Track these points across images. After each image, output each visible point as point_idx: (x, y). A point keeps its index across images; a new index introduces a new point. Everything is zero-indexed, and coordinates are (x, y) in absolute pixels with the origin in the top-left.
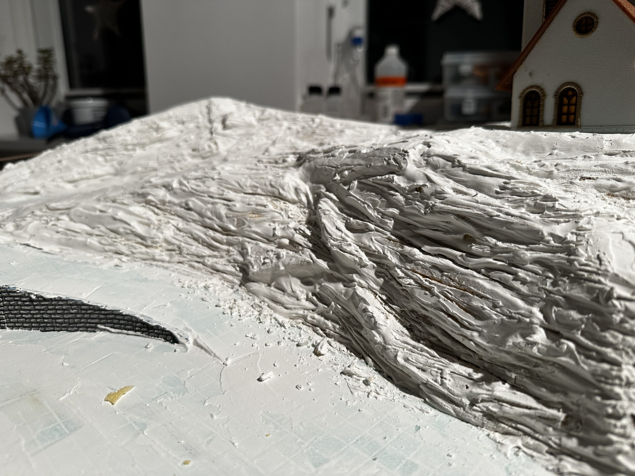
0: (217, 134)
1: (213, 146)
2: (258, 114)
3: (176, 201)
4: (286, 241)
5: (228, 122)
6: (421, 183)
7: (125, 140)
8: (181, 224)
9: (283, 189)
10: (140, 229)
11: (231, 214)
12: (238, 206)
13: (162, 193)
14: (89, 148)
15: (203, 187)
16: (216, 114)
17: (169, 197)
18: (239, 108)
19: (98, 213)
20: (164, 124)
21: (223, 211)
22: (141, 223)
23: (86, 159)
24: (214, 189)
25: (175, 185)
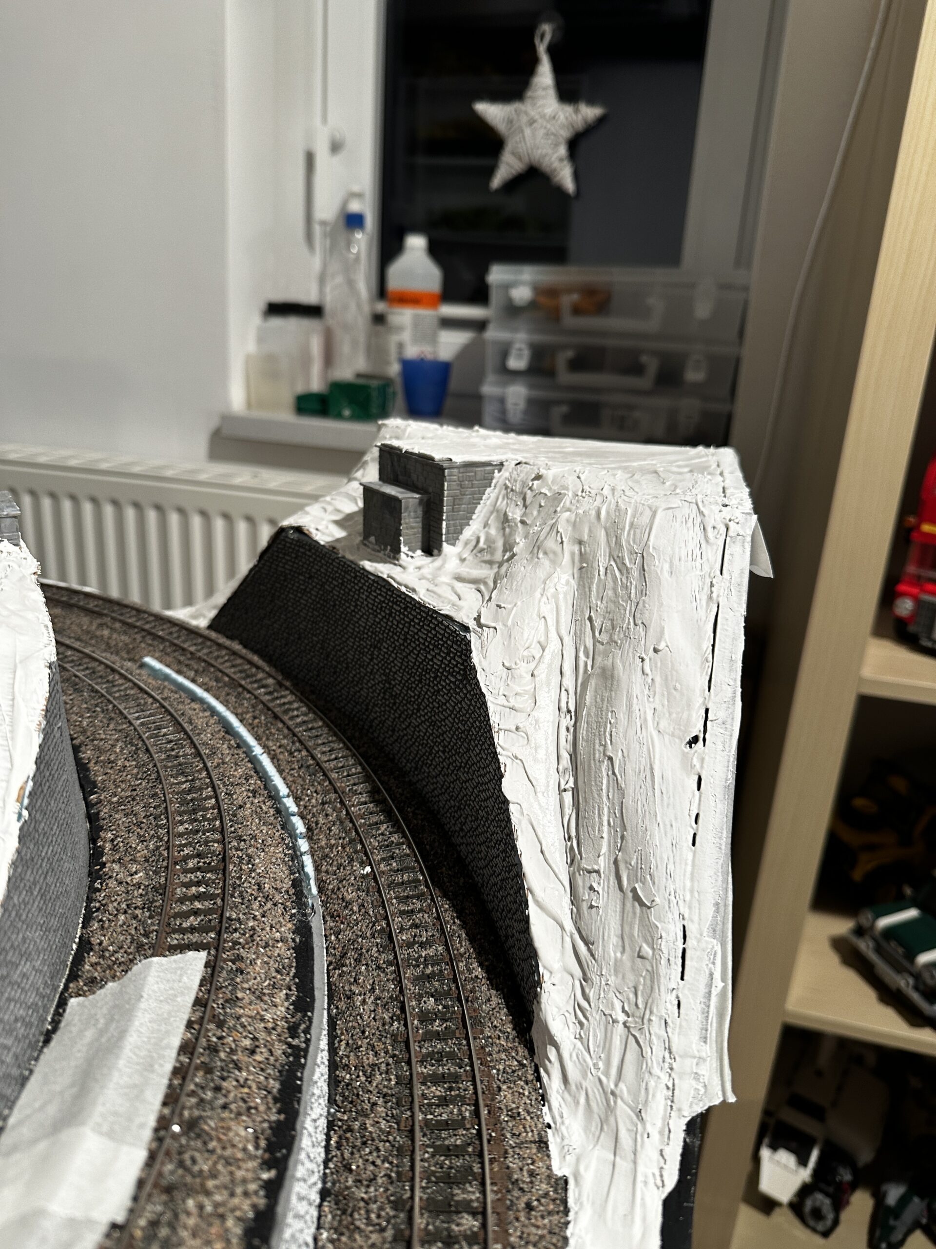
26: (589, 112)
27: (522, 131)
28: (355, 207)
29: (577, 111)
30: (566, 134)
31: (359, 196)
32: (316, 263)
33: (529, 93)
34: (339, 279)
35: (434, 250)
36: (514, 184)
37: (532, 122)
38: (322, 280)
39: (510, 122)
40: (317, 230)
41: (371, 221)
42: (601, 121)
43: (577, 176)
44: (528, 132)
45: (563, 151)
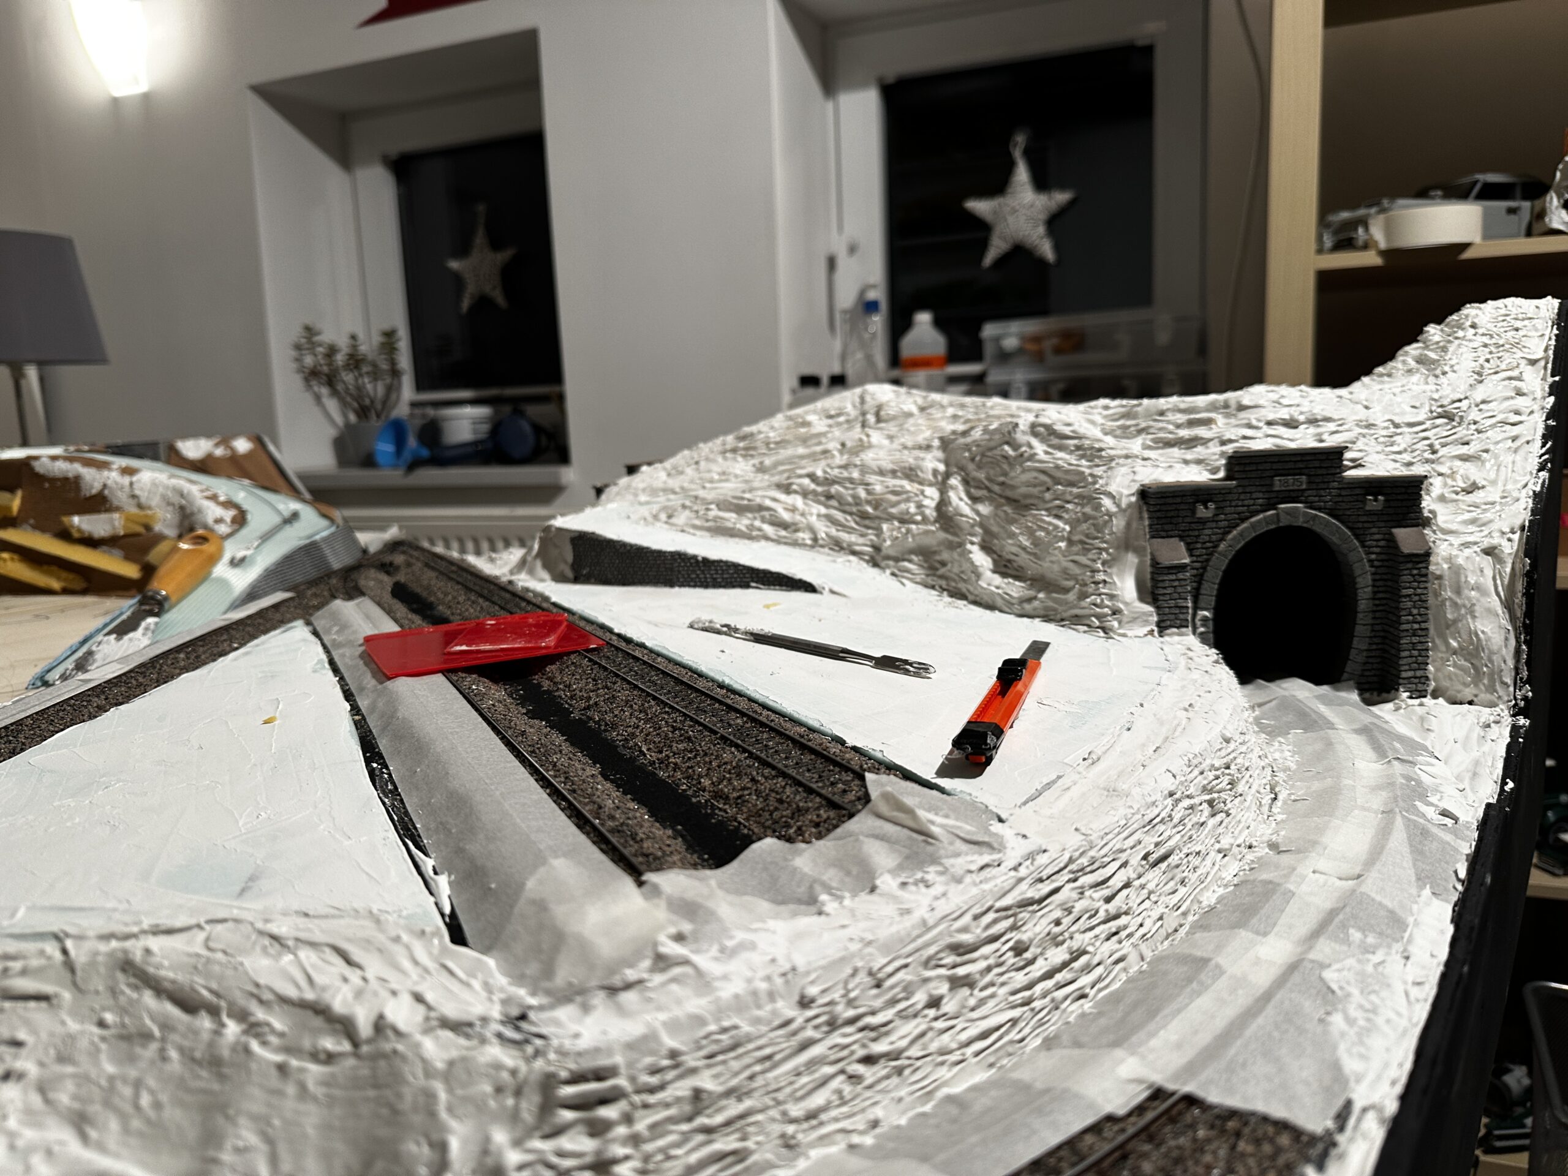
0: (870, 427)
1: (865, 438)
2: (920, 401)
3: (820, 489)
4: (919, 518)
5: (882, 413)
6: (1024, 449)
7: (768, 437)
8: (823, 510)
9: (922, 471)
10: (786, 516)
11: (870, 498)
12: (878, 488)
13: (806, 481)
14: (728, 447)
15: (846, 474)
16: (870, 403)
17: (813, 486)
18: (897, 394)
19: (746, 502)
20: (811, 418)
21: (862, 494)
22: (786, 509)
23: (725, 459)
24: (856, 474)
25: (819, 473)
26: (1061, 197)
27: (1006, 220)
28: (872, 295)
29: (1050, 199)
30: (1043, 217)
31: (874, 286)
32: (837, 345)
33: (1010, 190)
34: (859, 355)
35: (939, 323)
36: (1003, 261)
37: (1014, 211)
38: (843, 358)
39: (995, 212)
40: (838, 317)
41: (884, 306)
42: (1072, 203)
43: (1057, 247)
44: (1011, 220)
45: (1041, 230)
